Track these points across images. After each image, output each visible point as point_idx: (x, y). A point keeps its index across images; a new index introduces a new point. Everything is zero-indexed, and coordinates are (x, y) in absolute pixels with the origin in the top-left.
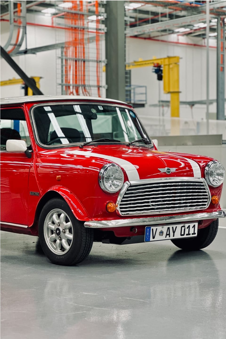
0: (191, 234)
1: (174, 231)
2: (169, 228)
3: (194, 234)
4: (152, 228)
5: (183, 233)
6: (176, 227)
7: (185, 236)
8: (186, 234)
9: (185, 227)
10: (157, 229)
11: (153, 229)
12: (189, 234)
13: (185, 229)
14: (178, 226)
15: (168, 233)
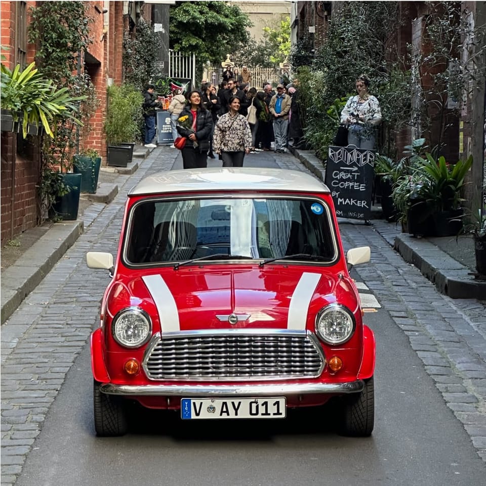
0: (272, 414)
1: (236, 407)
2: (225, 403)
3: (278, 413)
4: (192, 401)
5: (254, 411)
6: (240, 403)
7: (259, 416)
8: (260, 412)
9: (258, 403)
10: (201, 403)
11: (194, 403)
12: (267, 414)
13: (257, 407)
14: (242, 400)
15: (225, 410)
